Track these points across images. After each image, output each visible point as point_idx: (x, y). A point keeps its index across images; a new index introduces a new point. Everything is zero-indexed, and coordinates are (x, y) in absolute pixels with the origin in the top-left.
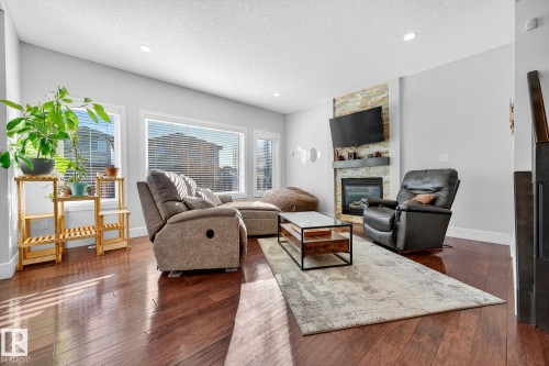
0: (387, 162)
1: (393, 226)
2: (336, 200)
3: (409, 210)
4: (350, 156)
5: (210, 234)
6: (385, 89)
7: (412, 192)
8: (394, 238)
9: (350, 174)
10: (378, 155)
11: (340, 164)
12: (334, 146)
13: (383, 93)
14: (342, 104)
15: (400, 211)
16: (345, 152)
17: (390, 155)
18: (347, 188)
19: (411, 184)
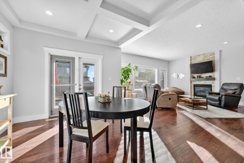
0: (214, 79)
1: (220, 100)
2: (191, 92)
3: (225, 95)
4: (198, 77)
5: (170, 99)
6: (213, 54)
7: (226, 90)
8: (220, 104)
9: (197, 83)
10: (210, 76)
11: (193, 79)
12: (191, 73)
13: (212, 55)
14: (194, 59)
15: (222, 96)
16: (196, 75)
17: (215, 77)
18: (196, 88)
19: (225, 87)
